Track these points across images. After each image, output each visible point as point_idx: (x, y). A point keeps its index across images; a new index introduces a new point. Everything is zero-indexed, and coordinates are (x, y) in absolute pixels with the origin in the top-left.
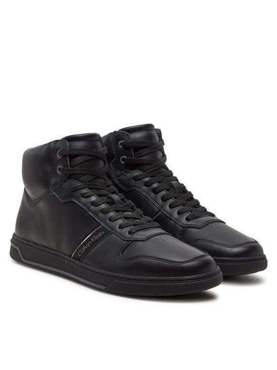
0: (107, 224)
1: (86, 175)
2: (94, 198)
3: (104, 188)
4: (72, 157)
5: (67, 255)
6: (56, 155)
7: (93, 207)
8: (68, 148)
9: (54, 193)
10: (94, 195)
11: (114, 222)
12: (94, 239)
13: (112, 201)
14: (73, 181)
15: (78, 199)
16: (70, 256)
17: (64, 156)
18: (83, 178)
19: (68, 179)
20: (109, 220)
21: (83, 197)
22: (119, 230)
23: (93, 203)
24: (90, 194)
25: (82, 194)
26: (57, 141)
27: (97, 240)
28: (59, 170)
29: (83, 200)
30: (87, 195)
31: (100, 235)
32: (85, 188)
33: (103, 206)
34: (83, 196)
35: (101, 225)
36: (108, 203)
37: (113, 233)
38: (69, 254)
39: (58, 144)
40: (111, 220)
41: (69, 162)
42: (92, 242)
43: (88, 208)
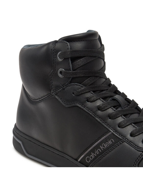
0: (116, 131)
1: (89, 77)
2: (99, 103)
3: (106, 89)
4: (74, 59)
5: (72, 158)
6: (56, 57)
7: (99, 112)
8: (69, 49)
9: (56, 97)
10: (99, 99)
11: (124, 128)
12: (104, 146)
13: (118, 104)
14: (76, 85)
15: (83, 104)
16: (77, 160)
17: (66, 59)
18: (87, 81)
19: (71, 82)
20: (119, 127)
21: (88, 102)
22: (131, 138)
23: (99, 108)
24: (95, 98)
25: (87, 98)
26: (56, 42)
27: (108, 148)
28: (61, 72)
29: (89, 104)
30: (92, 99)
31: (110, 142)
32: (90, 92)
33: (110, 111)
34: (88, 100)
35: (110, 132)
36: (114, 107)
37: (124, 141)
38: (75, 157)
39: (58, 45)
40: (120, 126)
41: (71, 65)
42: (101, 150)
43: (95, 113)
